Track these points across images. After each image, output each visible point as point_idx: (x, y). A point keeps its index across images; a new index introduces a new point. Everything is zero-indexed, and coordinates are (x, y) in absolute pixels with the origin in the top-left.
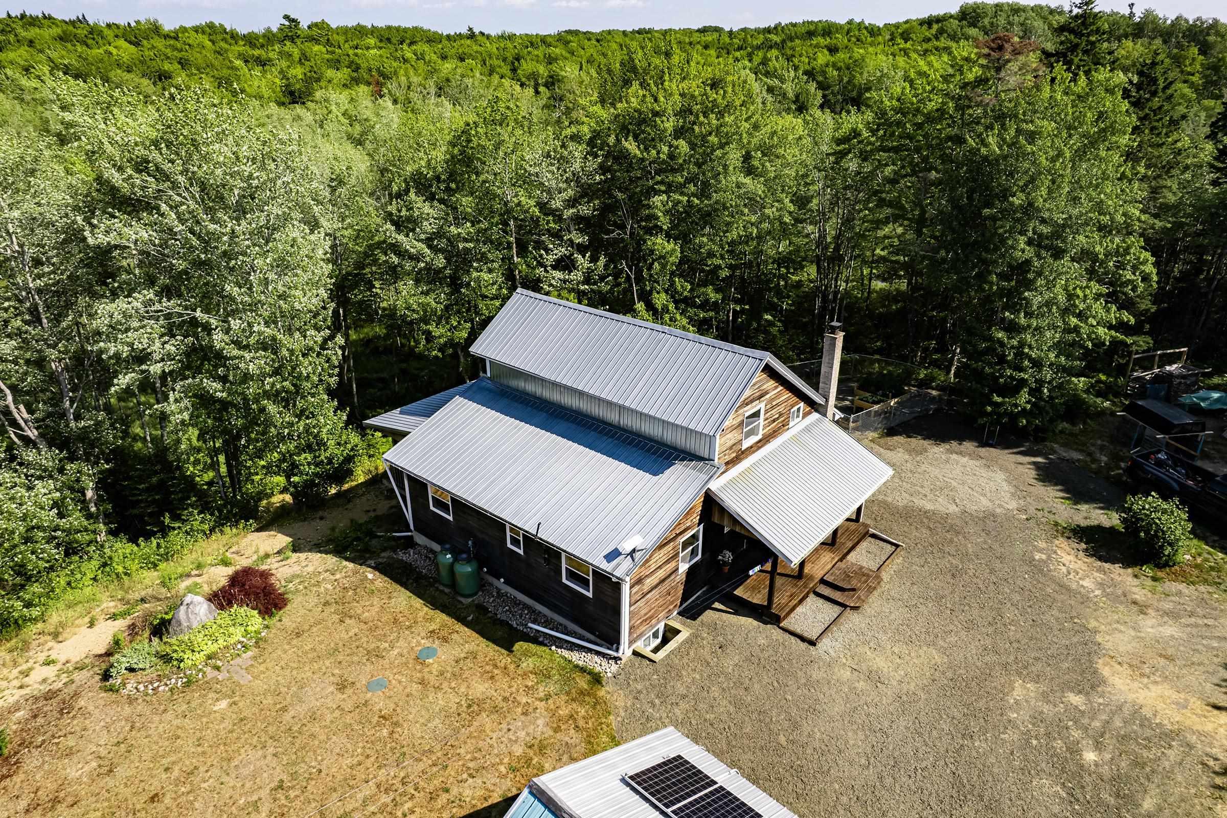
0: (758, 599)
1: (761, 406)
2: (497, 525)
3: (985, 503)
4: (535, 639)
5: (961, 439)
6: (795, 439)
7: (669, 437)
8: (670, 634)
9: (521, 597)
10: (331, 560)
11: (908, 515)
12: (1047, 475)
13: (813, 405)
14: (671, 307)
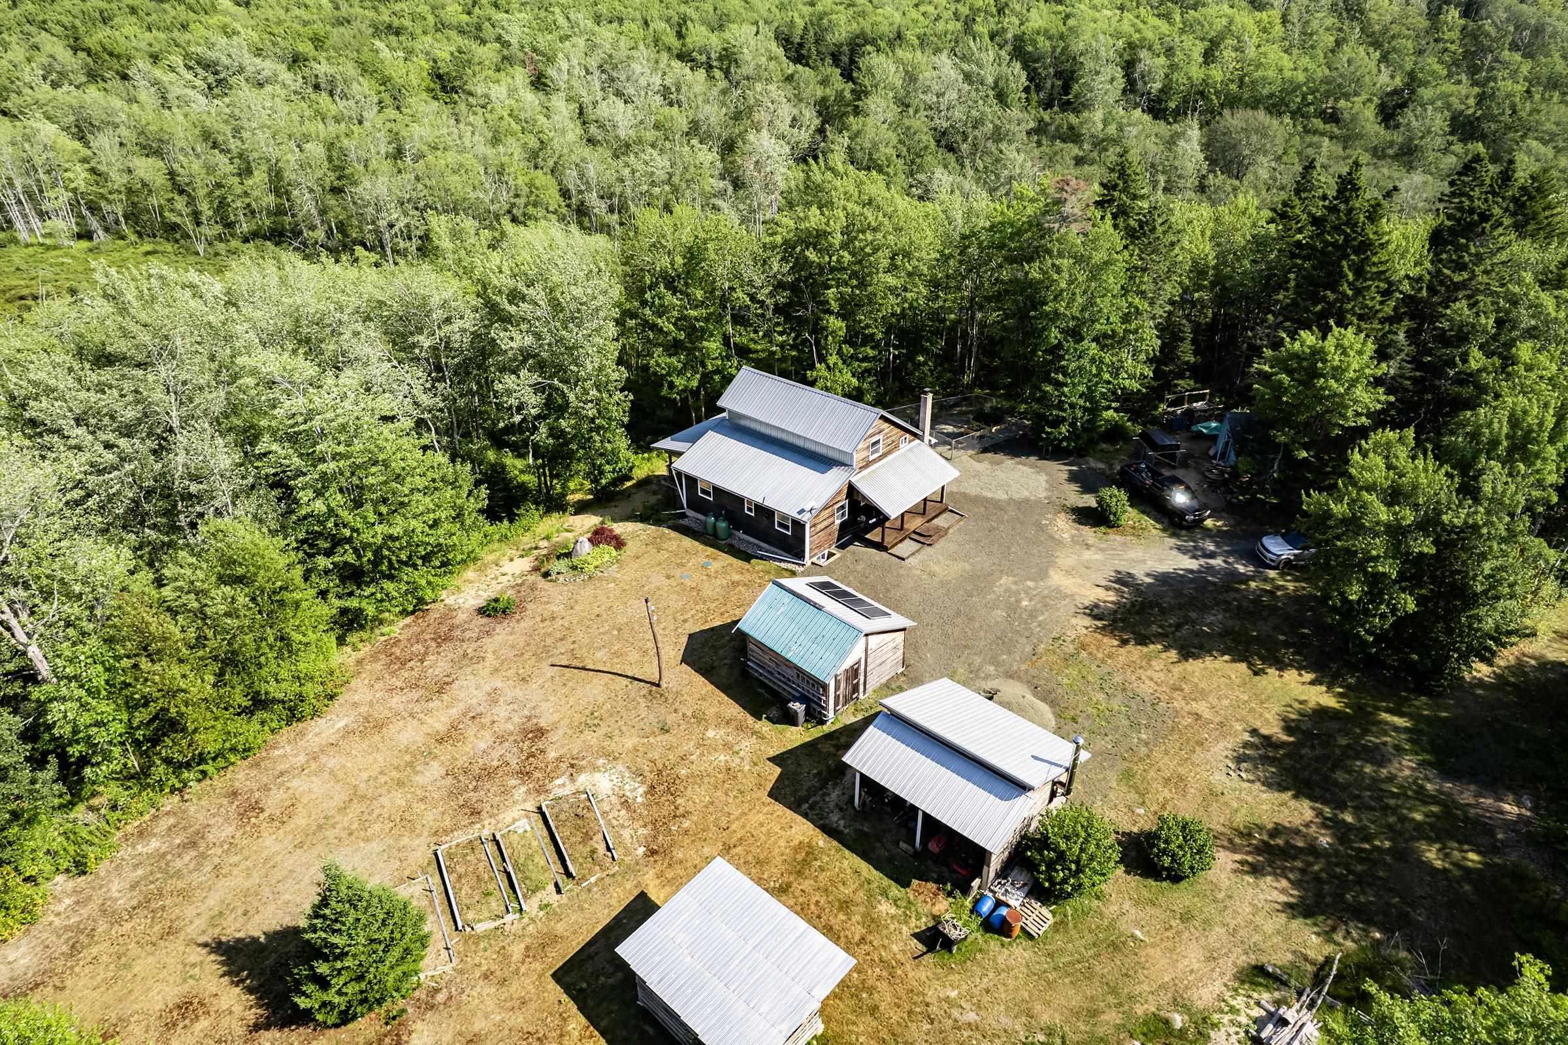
0: (878, 539)
1: (880, 437)
2: (740, 500)
3: (1026, 494)
4: (762, 558)
5: (1028, 455)
6: (903, 455)
7: (831, 454)
8: (831, 555)
9: (752, 539)
10: (640, 525)
11: (977, 500)
12: (1073, 478)
13: (915, 435)
14: (840, 362)
